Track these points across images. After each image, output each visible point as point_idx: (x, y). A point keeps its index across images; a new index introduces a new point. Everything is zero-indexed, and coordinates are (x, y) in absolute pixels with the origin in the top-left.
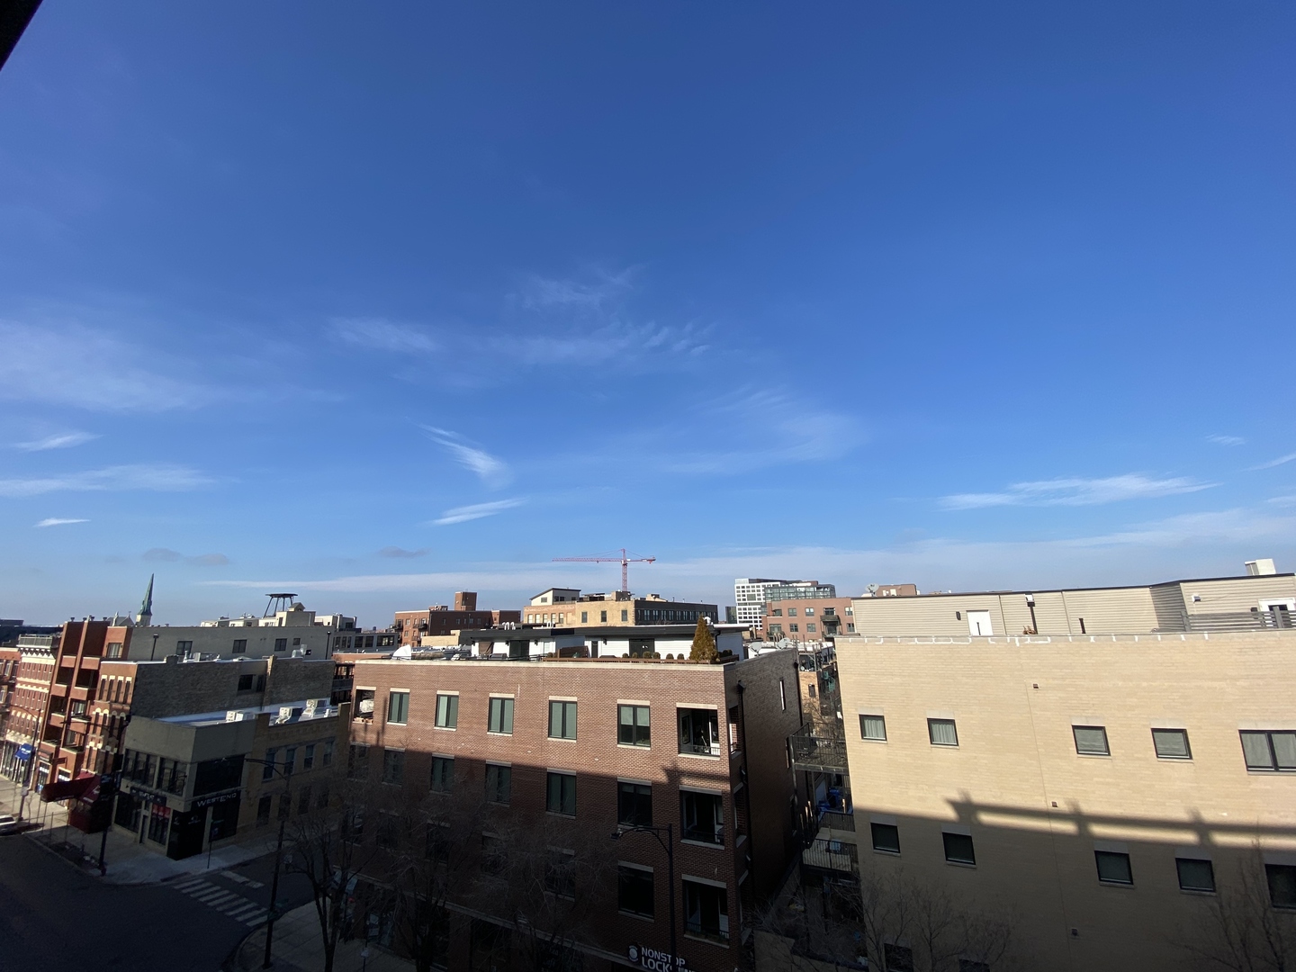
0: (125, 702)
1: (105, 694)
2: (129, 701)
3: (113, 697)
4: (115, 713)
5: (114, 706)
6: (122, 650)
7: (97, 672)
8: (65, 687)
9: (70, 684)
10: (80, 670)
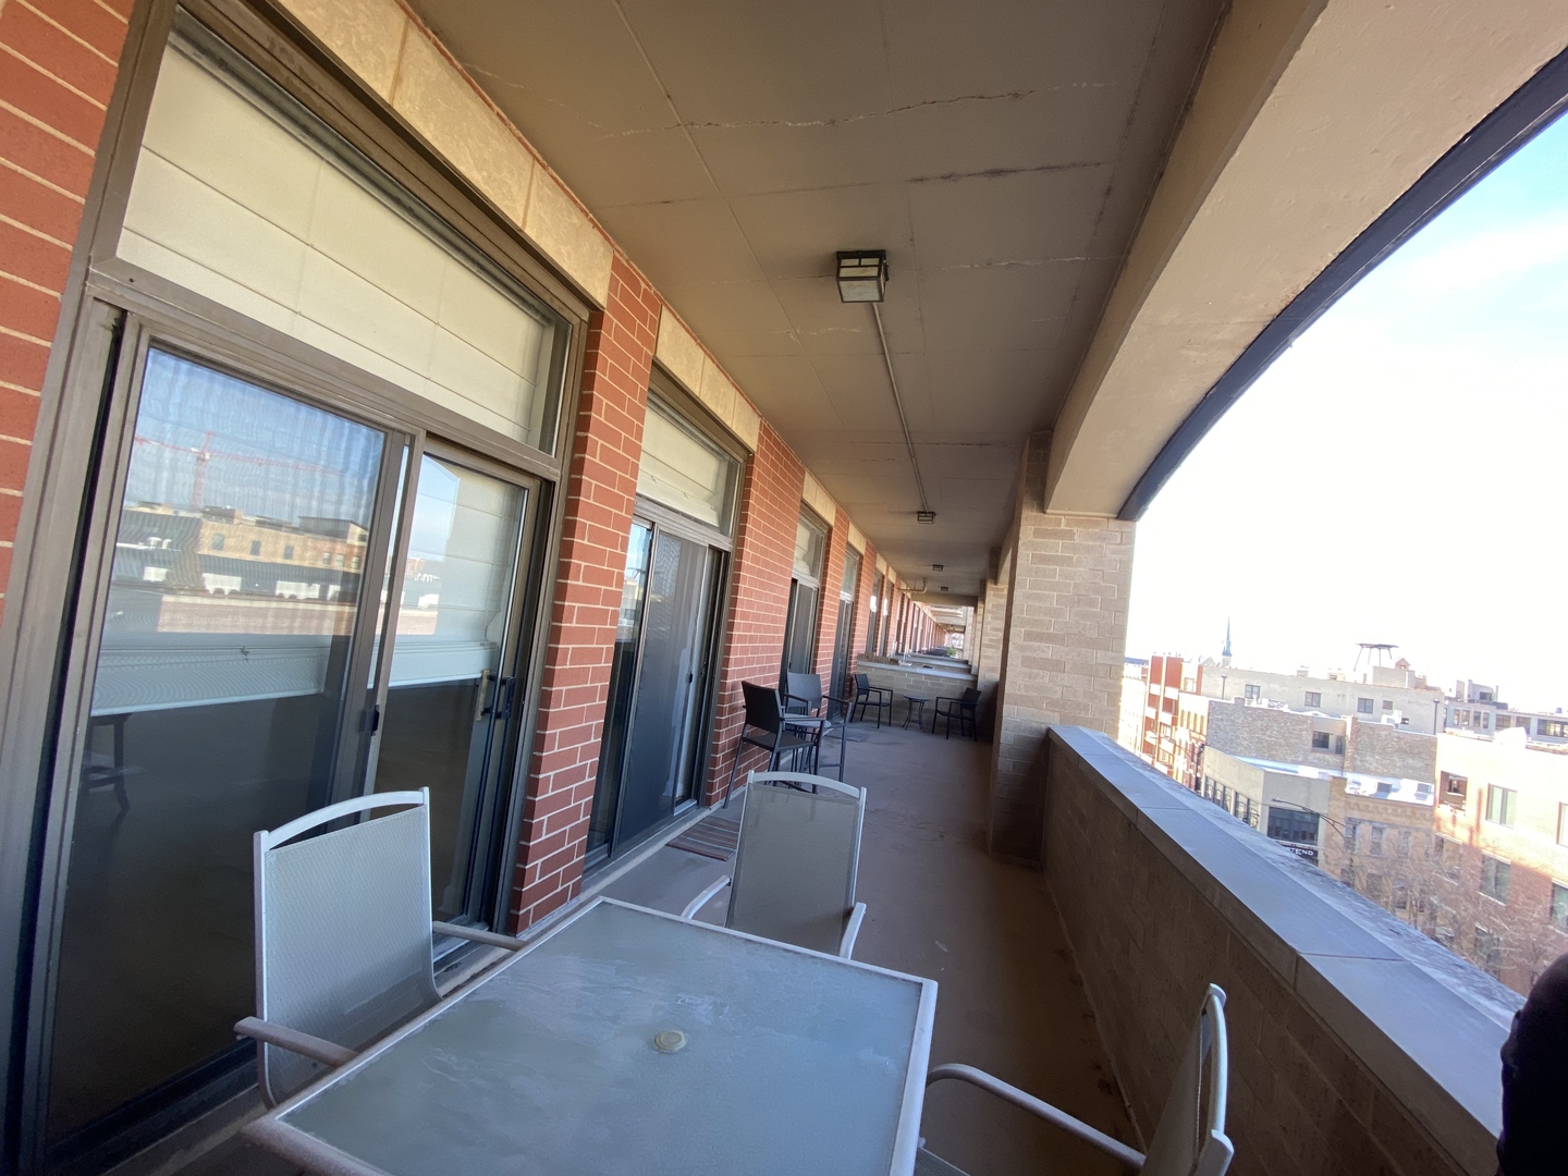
0: (1201, 733)
1: (1185, 723)
2: (1205, 732)
3: (1191, 727)
4: (1194, 741)
5: (1193, 734)
6: (1195, 685)
7: (1177, 702)
8: (1154, 711)
9: (1158, 709)
10: (1164, 698)
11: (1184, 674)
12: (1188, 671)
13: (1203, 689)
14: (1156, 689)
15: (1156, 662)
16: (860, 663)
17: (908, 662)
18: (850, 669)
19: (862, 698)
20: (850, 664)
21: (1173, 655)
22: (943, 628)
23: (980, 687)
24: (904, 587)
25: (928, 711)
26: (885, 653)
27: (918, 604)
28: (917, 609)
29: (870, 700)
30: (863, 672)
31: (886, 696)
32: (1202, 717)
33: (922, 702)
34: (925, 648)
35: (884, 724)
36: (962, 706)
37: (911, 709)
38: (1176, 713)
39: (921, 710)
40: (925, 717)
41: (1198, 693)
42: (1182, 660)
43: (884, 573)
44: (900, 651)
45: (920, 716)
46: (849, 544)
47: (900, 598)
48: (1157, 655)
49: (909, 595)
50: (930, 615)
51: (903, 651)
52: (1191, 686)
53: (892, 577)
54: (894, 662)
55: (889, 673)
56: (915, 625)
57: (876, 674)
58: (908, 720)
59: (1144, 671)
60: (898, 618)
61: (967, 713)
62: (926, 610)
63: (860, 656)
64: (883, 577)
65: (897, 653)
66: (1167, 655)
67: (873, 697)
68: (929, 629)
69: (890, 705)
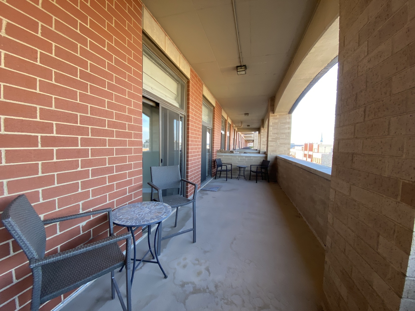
1: (315, 161)
2: (321, 163)
3: (317, 162)
6: (317, 150)
7: (312, 155)
8: (306, 158)
9: (307, 158)
10: (309, 155)
11: (314, 148)
12: (315, 147)
13: (320, 151)
14: (306, 152)
15: (306, 145)
16: (218, 154)
17: (238, 152)
18: (213, 157)
19: (219, 168)
20: (213, 155)
21: (310, 143)
22: (247, 141)
23: (269, 159)
24: (234, 126)
25: (247, 171)
26: (229, 149)
27: (240, 133)
28: (239, 135)
29: (223, 169)
30: (219, 158)
31: (229, 167)
32: (320, 159)
33: (244, 168)
34: (243, 147)
35: (229, 178)
36: (261, 168)
37: (240, 170)
38: (312, 158)
39: (244, 171)
40: (246, 173)
41: (318, 152)
42: (313, 144)
43: (226, 119)
44: (235, 148)
45: (244, 173)
46: (204, 96)
47: (233, 130)
48: (306, 143)
49: (236, 129)
50: (243, 137)
51: (236, 148)
52: (316, 151)
53: (229, 121)
54: (232, 152)
55: (230, 157)
56: (239, 140)
57: (225, 158)
58: (239, 175)
59: (302, 148)
60: (233, 137)
61: (263, 170)
62: (242, 136)
63: (218, 151)
64: (226, 120)
65: (234, 149)
66: (309, 143)
67: (224, 168)
68: (243, 142)
69: (231, 170)
